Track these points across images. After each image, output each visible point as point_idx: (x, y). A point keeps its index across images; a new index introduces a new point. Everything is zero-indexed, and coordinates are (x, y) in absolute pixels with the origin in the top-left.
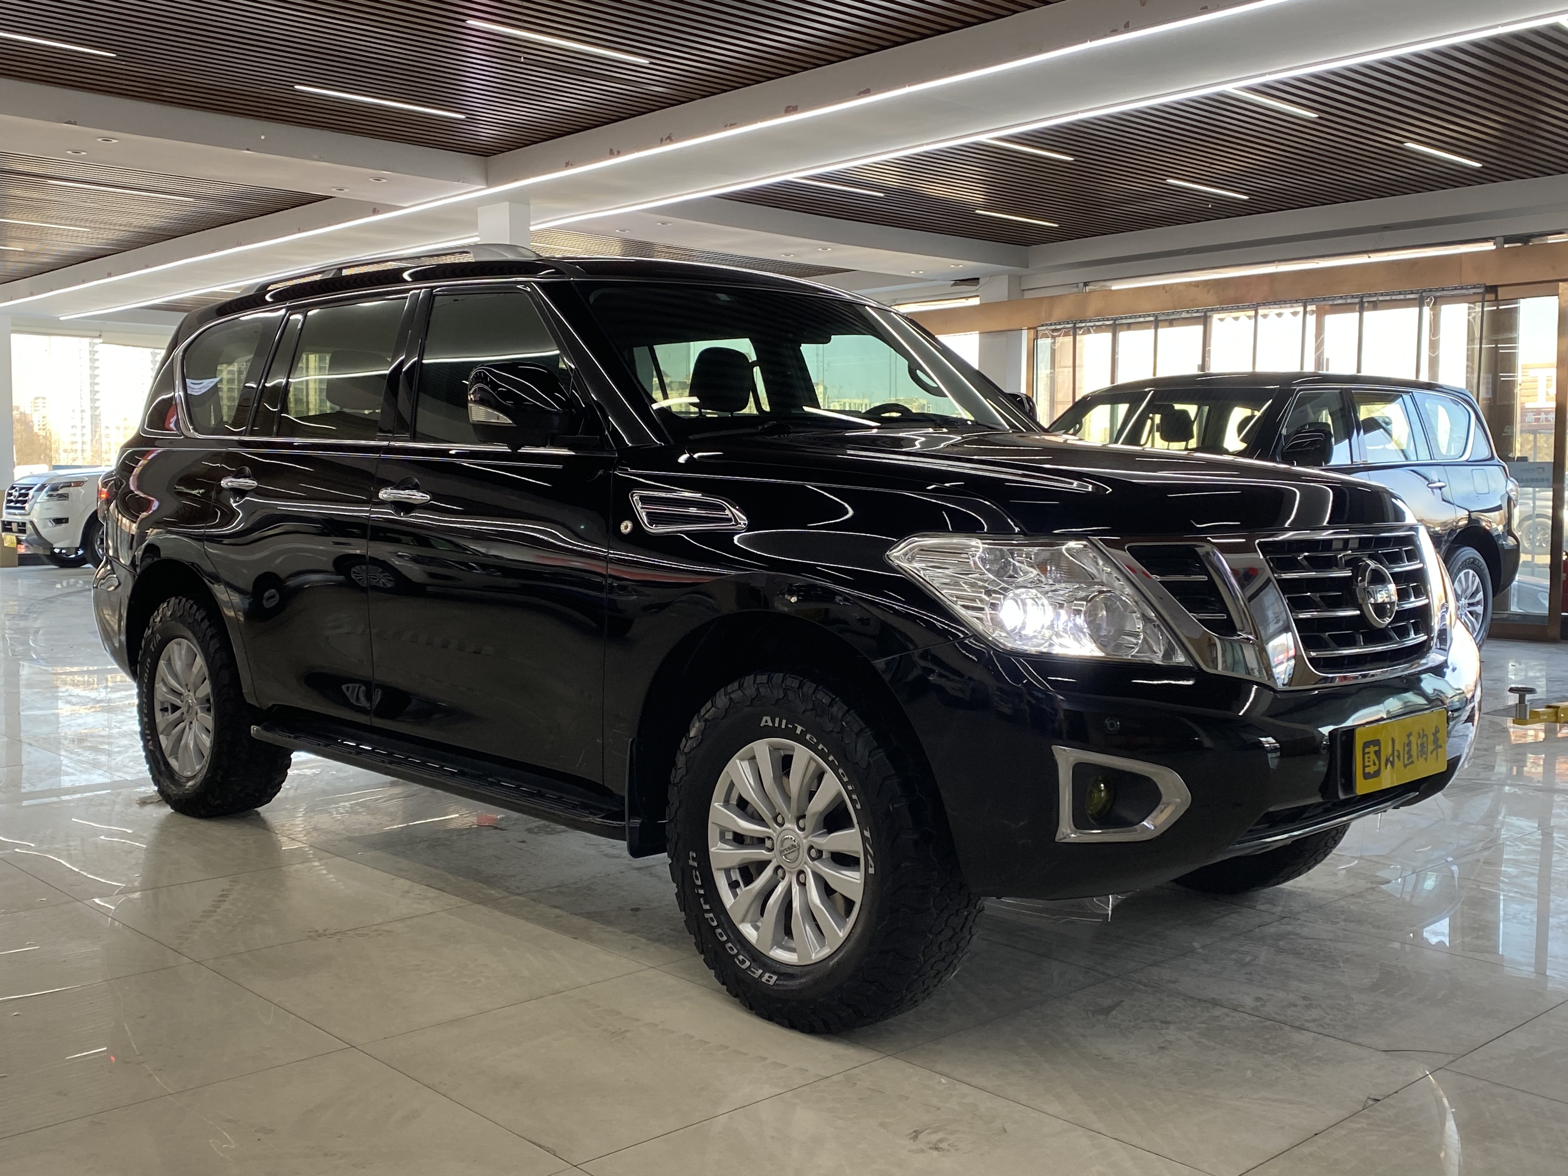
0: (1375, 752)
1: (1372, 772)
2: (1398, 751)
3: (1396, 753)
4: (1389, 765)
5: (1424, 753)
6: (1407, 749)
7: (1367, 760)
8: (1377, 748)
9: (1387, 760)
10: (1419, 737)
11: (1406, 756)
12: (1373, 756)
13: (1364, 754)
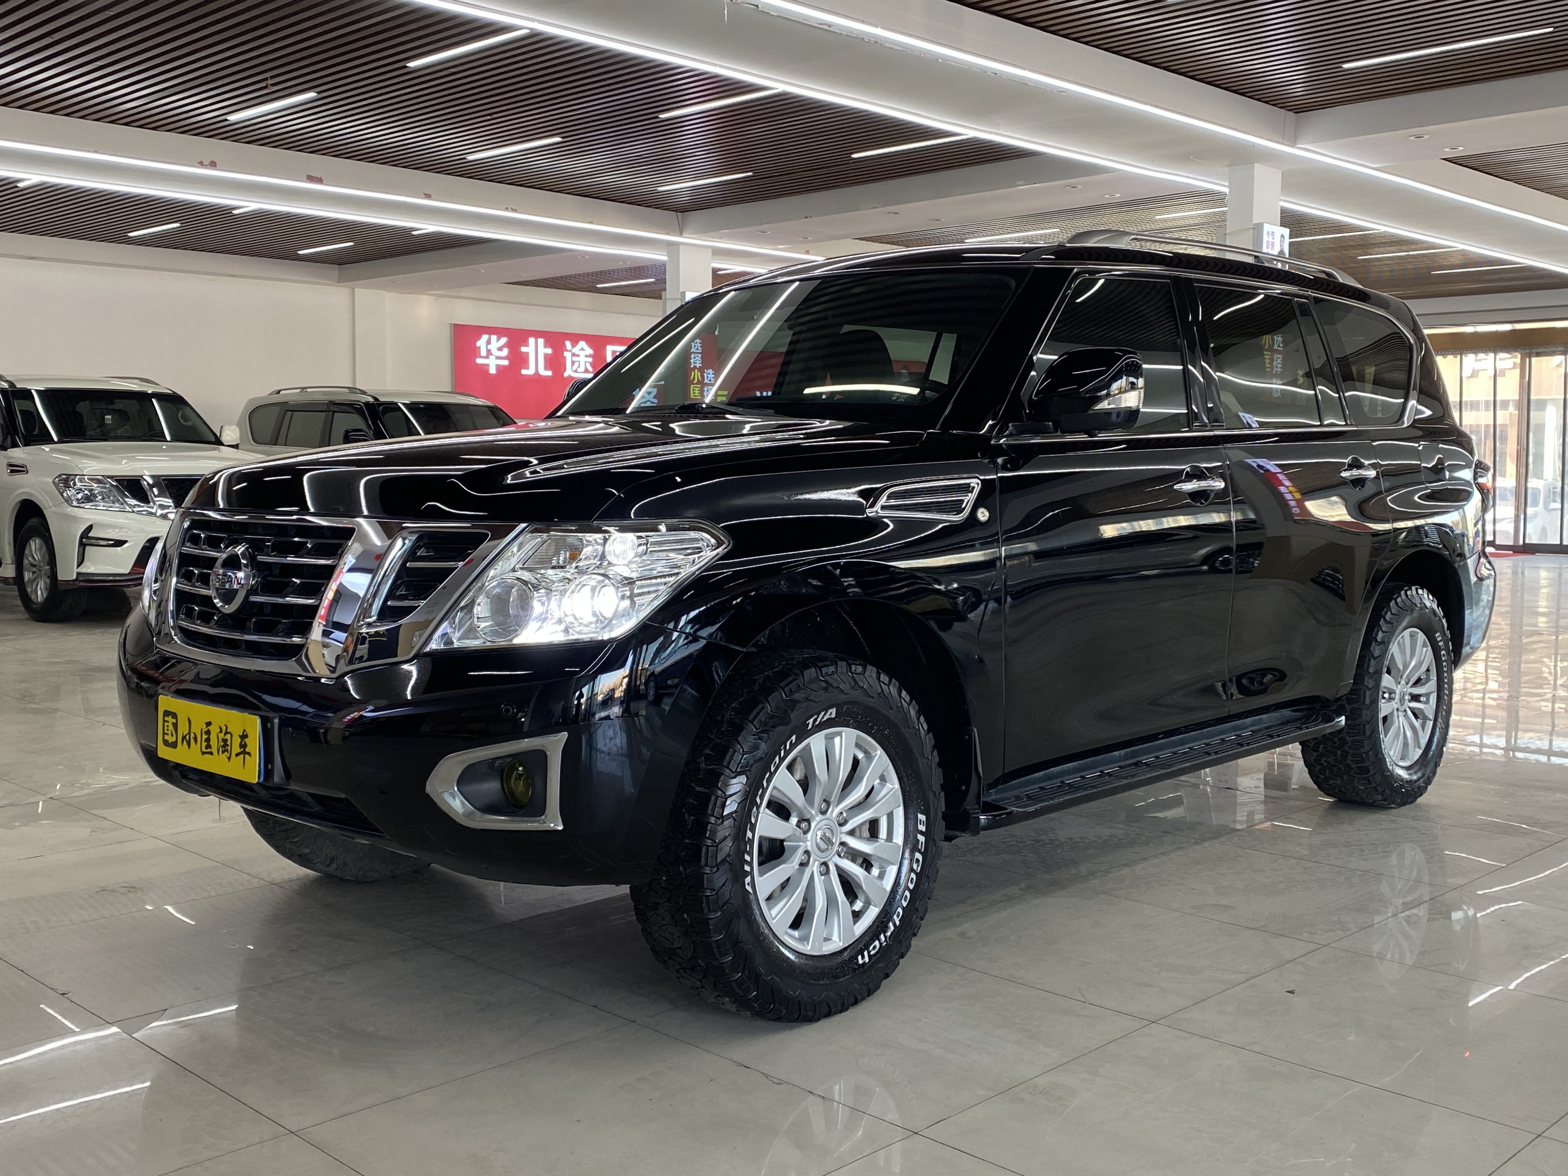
0: (173, 724)
1: (170, 742)
2: (194, 734)
3: (192, 735)
4: (185, 742)
5: (227, 751)
6: (205, 737)
7: (166, 728)
8: (174, 721)
9: (184, 738)
10: (221, 732)
11: (204, 744)
12: (171, 728)
13: (164, 721)
